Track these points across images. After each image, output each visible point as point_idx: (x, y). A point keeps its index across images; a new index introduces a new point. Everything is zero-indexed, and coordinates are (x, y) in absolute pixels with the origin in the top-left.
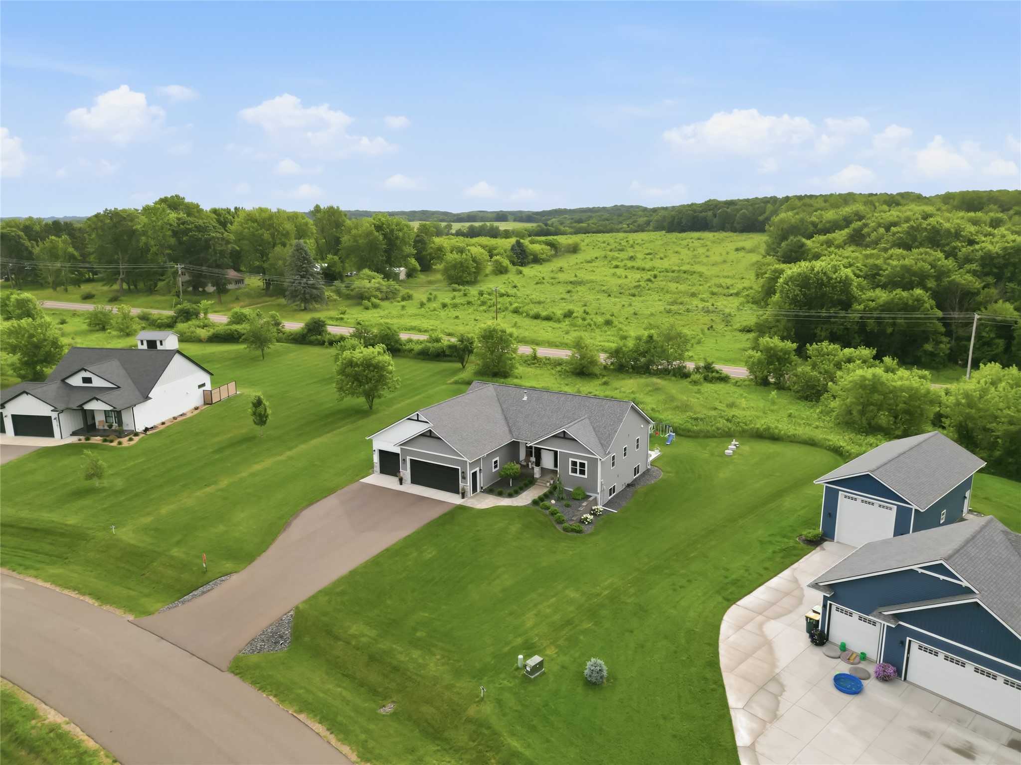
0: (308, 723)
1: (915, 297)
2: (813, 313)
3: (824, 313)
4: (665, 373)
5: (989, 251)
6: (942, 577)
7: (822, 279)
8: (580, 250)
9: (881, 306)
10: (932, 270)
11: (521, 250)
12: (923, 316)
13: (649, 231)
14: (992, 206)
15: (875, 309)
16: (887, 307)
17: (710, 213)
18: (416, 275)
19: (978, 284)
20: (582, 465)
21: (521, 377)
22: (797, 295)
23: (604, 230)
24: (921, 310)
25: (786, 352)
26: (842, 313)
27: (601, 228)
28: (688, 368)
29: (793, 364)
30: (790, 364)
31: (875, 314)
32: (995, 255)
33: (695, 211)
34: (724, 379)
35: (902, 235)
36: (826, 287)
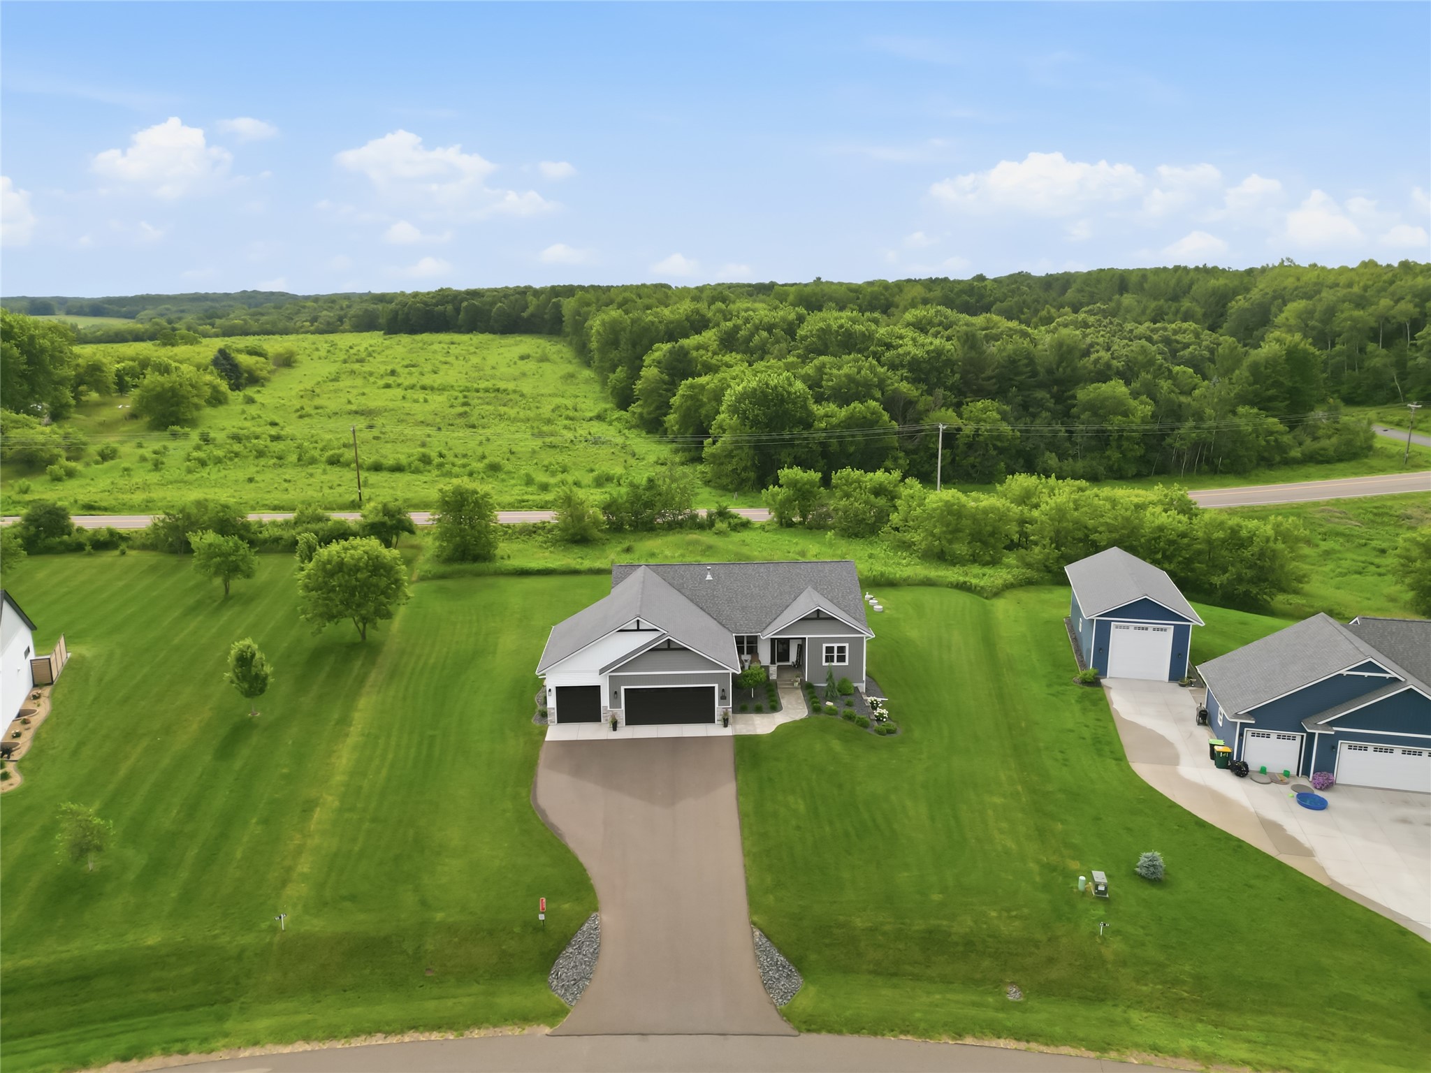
0: (986, 1043)
1: (872, 410)
2: (775, 435)
3: (786, 435)
4: (674, 526)
5: (915, 355)
6: (1366, 674)
7: (782, 395)
8: (295, 361)
9: (842, 422)
10: (876, 379)
11: (231, 365)
12: (882, 431)
13: (344, 331)
14: (830, 304)
15: (838, 425)
16: (850, 423)
17: (450, 307)
18: (68, 415)
19: (915, 393)
20: (841, 649)
21: (509, 557)
22: (757, 415)
23: (274, 330)
24: (879, 424)
25: (811, 483)
26: (805, 434)
27: (268, 327)
28: (700, 517)
29: (817, 497)
30: (815, 497)
31: (838, 432)
32: (922, 360)
33: (426, 304)
34: (746, 525)
35: (814, 340)
36: (788, 404)
